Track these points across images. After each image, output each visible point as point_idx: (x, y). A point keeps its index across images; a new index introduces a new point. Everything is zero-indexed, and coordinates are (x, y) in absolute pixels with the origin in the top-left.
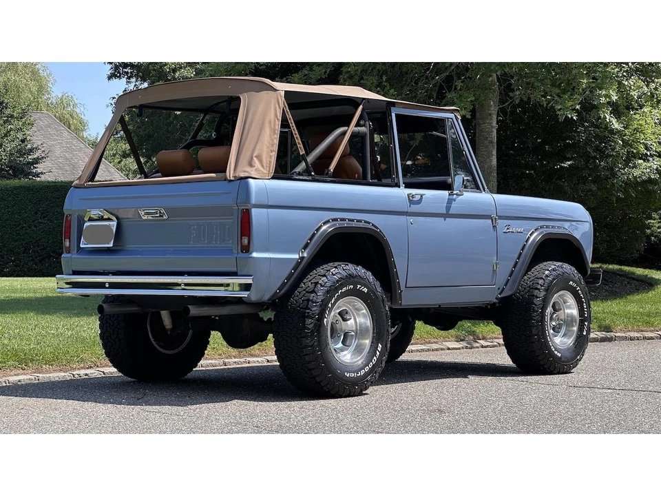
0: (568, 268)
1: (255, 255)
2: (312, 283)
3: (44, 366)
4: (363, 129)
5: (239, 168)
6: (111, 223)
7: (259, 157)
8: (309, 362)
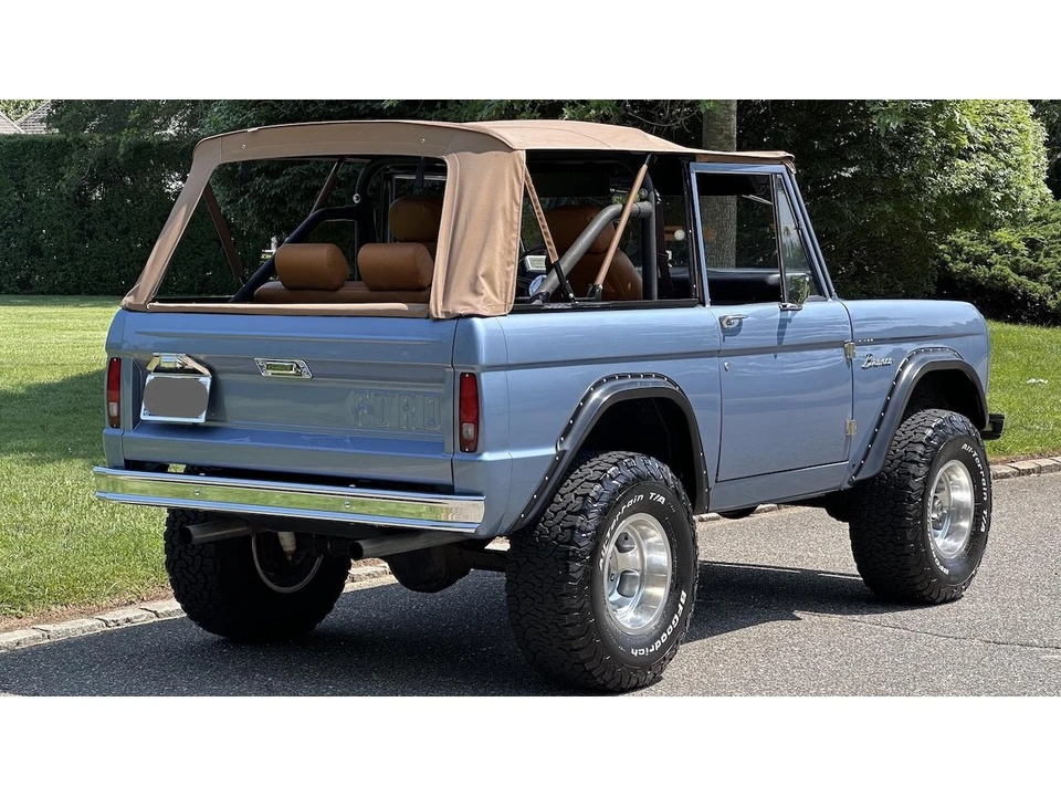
0: (958, 419)
1: (487, 457)
2: (576, 496)
4: (646, 206)
5: (453, 298)
6: (202, 379)
7: (488, 276)
8: (573, 638)
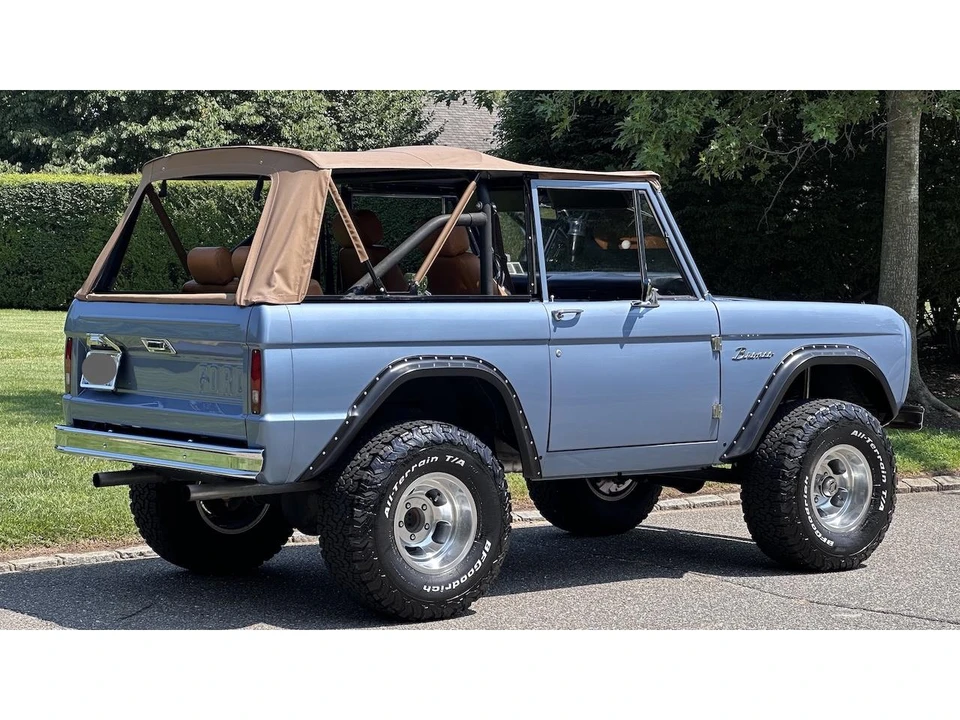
0: (850, 409)
1: (269, 418)
2: (370, 455)
3: (82, 541)
4: (480, 216)
5: (255, 288)
6: (114, 354)
7: (282, 272)
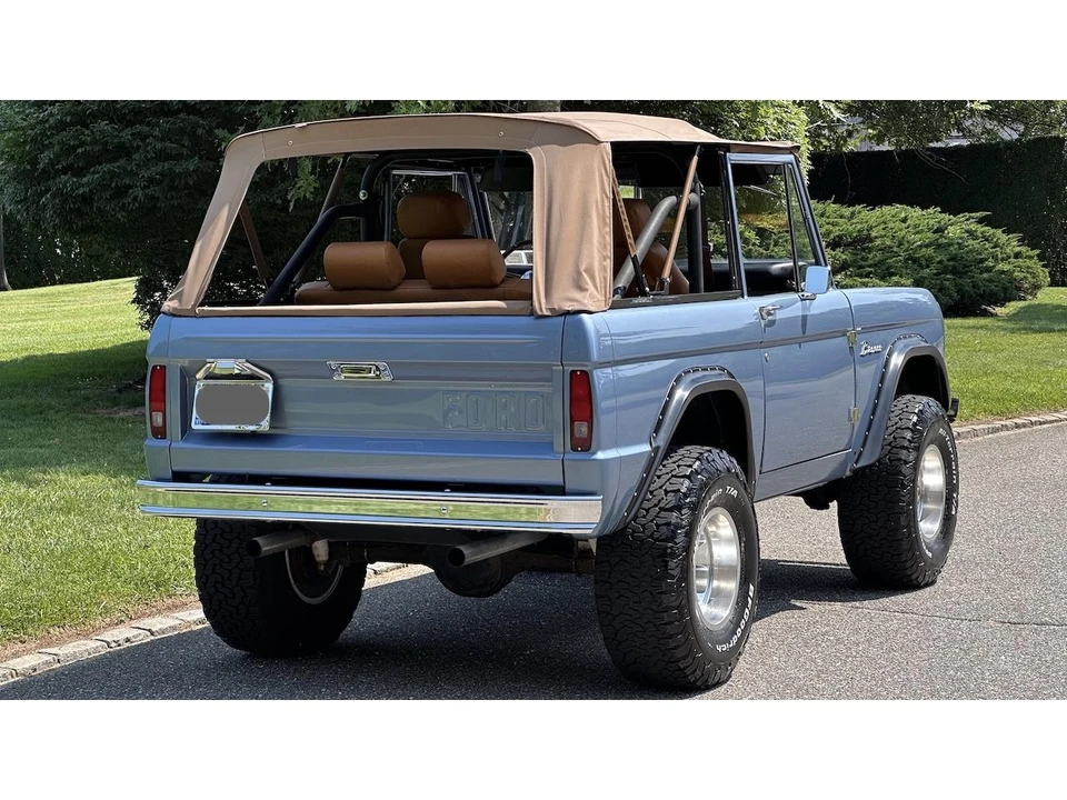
1: (600, 455)
2: (666, 492)
4: (694, 197)
5: (556, 294)
7: (590, 271)
8: (671, 637)
